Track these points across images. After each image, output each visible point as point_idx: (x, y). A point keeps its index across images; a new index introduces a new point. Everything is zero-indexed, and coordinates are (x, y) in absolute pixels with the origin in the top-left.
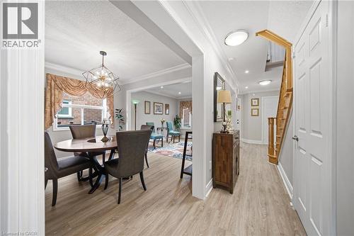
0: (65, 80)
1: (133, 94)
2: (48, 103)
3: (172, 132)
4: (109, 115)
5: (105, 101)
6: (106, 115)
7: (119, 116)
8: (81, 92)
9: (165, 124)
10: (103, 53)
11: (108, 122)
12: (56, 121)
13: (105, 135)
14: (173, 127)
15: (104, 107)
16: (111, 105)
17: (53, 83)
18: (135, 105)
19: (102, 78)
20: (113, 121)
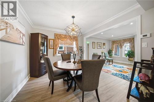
0: (60, 35)
1: (87, 38)
2: (55, 45)
3: (107, 58)
4: (76, 49)
5: (75, 43)
6: (75, 49)
7: (81, 49)
8: (66, 40)
9: (103, 54)
10: (73, 17)
11: (76, 53)
12: (57, 52)
13: (75, 60)
14: (108, 55)
15: (74, 46)
16: (77, 45)
17: (56, 37)
18: (88, 44)
19: (73, 30)
20: (78, 52)
